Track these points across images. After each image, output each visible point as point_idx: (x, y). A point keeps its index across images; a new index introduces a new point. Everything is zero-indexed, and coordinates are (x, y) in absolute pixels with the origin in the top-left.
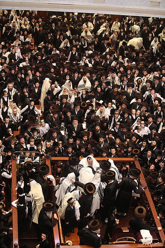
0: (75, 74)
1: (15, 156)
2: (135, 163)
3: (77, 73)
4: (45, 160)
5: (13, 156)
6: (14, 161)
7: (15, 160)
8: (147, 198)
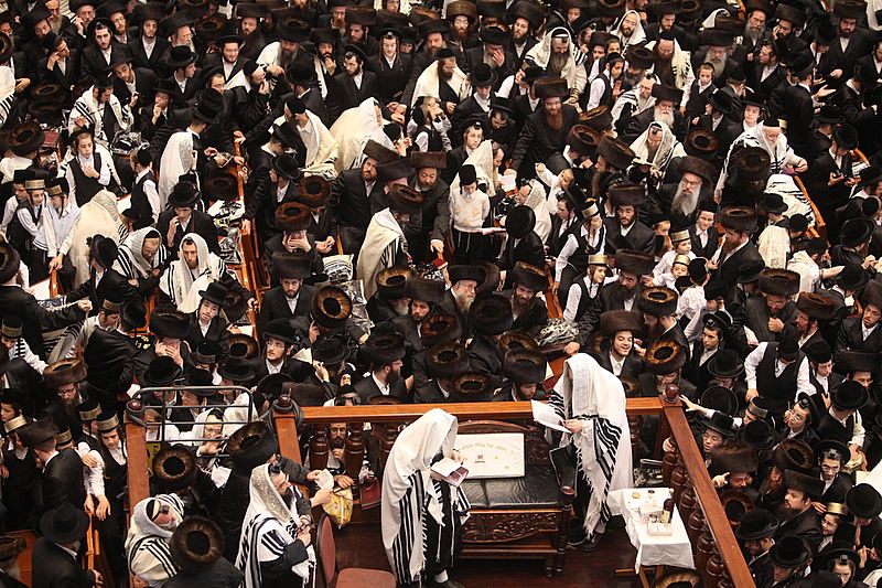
0: (386, 41)
1: (139, 409)
2: (669, 418)
3: (390, 38)
4: (274, 420)
5: (132, 407)
6: (135, 433)
7: (139, 425)
8: (728, 573)
